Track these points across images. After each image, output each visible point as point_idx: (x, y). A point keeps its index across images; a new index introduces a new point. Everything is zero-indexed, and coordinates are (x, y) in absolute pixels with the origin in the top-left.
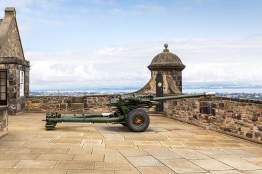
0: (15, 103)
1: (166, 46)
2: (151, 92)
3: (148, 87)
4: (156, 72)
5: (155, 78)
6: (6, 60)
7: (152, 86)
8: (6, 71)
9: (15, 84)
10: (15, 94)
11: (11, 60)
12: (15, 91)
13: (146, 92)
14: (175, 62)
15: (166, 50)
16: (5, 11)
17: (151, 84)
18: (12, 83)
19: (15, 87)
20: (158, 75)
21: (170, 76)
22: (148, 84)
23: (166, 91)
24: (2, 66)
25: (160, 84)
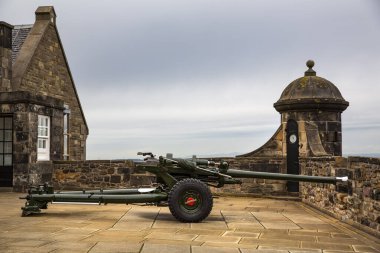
0: (26, 172)
1: (310, 64)
2: (278, 153)
3: (272, 144)
4: (287, 116)
5: (284, 127)
6: (11, 97)
7: (280, 143)
8: (11, 115)
9: (26, 138)
10: (27, 156)
11: (20, 97)
12: (26, 150)
13: (269, 153)
14: (323, 95)
15: (310, 73)
16: (37, 13)
17: (278, 137)
18: (22, 136)
19: (27, 144)
20: (289, 121)
21: (311, 122)
22: (272, 139)
23: (303, 151)
24: (6, 107)
25: (293, 139)
